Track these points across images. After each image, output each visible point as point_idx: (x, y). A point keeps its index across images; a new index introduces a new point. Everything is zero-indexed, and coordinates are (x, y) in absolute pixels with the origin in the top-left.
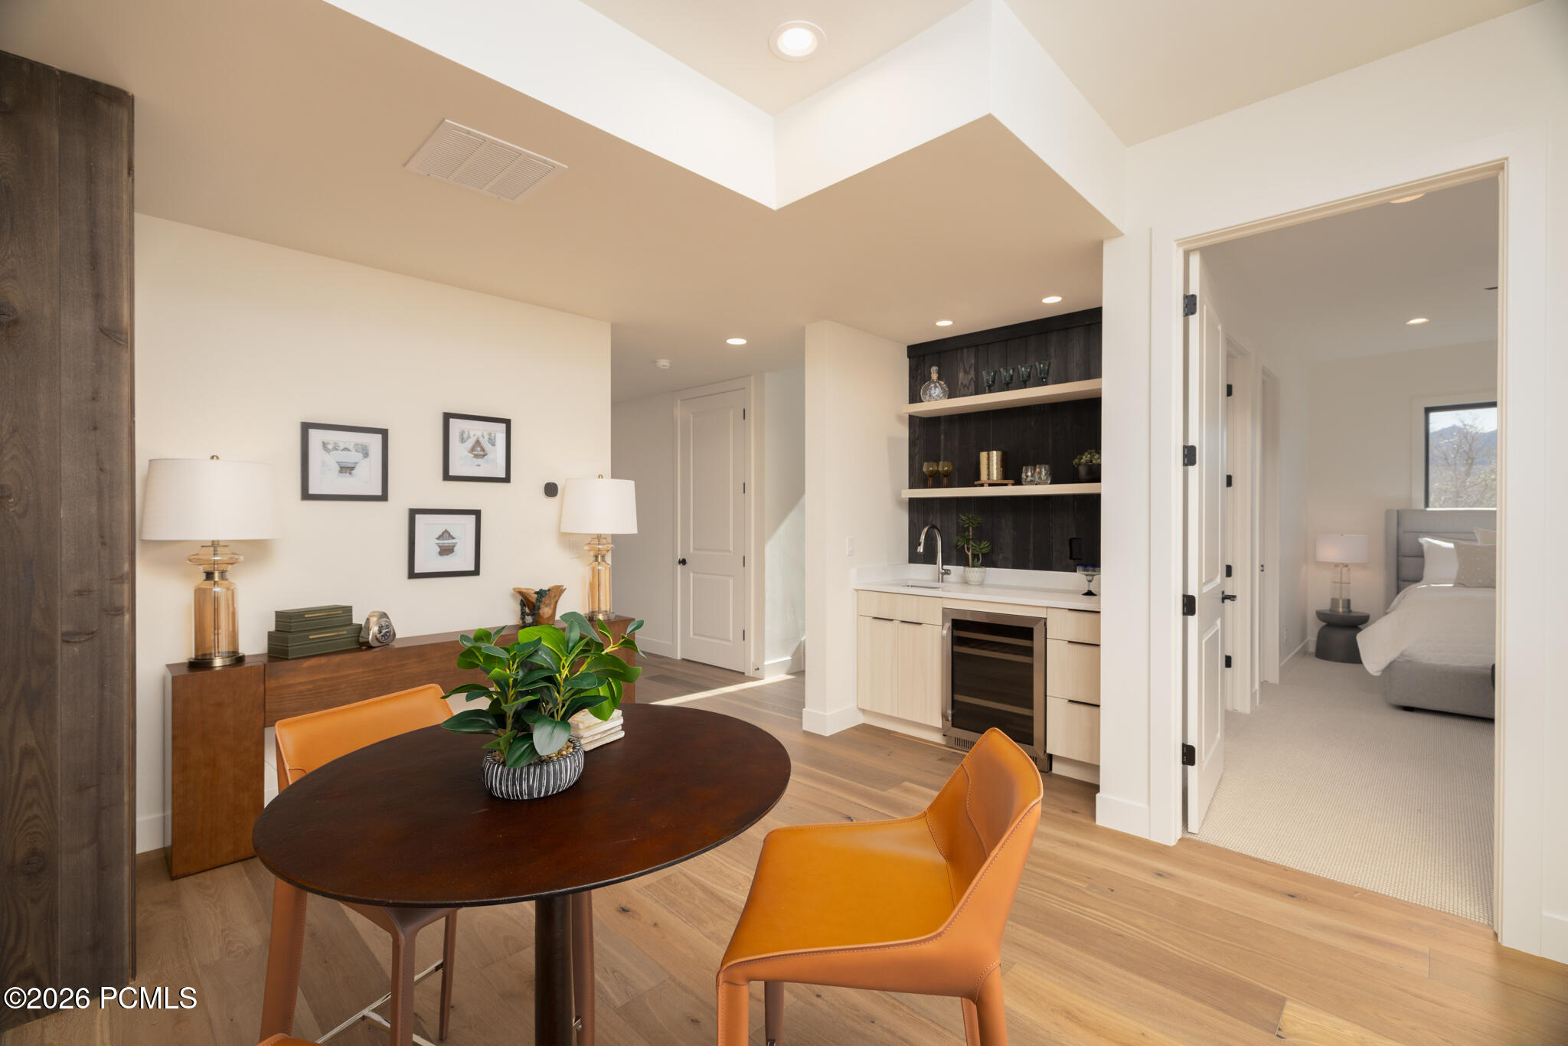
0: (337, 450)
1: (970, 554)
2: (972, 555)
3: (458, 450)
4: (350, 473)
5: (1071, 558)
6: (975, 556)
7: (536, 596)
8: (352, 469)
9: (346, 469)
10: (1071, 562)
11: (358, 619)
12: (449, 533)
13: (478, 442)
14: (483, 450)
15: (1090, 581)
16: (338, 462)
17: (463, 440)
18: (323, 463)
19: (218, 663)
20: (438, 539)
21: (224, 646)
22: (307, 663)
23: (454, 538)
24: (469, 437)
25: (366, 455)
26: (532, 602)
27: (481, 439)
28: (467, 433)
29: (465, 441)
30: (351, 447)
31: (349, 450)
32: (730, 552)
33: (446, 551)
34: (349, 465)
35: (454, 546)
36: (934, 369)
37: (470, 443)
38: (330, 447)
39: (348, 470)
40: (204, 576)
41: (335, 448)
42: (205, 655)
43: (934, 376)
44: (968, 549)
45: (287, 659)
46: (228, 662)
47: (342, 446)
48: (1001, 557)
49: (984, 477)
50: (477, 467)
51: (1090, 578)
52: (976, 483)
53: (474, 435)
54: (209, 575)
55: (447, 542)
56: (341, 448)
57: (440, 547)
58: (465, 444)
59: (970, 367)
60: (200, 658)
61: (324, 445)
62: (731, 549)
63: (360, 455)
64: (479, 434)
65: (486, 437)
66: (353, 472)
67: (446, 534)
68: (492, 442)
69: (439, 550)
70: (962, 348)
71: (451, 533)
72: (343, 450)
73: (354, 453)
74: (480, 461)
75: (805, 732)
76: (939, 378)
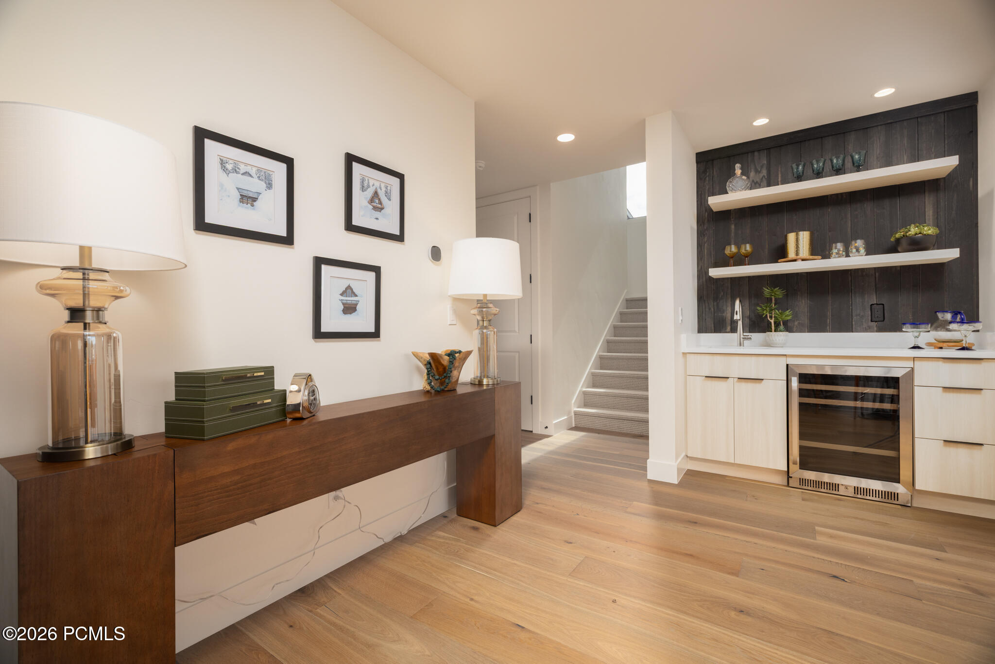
0: (237, 172)
1: (772, 321)
2: (775, 323)
3: (360, 199)
4: (252, 205)
5: (872, 321)
6: (777, 324)
7: (447, 358)
8: (254, 200)
9: (248, 199)
10: (874, 324)
11: (280, 383)
12: (352, 290)
13: (376, 194)
14: (381, 203)
15: (917, 337)
16: (238, 189)
17: (363, 189)
18: (221, 186)
19: (91, 452)
20: (342, 295)
21: (102, 425)
22: (231, 446)
23: (356, 296)
24: (368, 186)
25: (269, 186)
26: (443, 365)
27: (379, 191)
28: (367, 182)
29: (365, 191)
30: (253, 172)
31: (251, 176)
32: (515, 331)
33: (349, 309)
34: (251, 195)
35: (356, 305)
36: (738, 166)
37: (369, 193)
38: (229, 167)
39: (250, 201)
40: (66, 315)
41: (235, 170)
42: (67, 440)
43: (738, 172)
44: (771, 317)
45: (203, 440)
46: (110, 449)
47: (243, 169)
48: (796, 323)
49: (791, 254)
50: (376, 220)
51: (917, 334)
52: (780, 261)
53: (373, 185)
54: (76, 314)
55: (350, 299)
56: (241, 173)
57: (343, 304)
58: (365, 193)
59: (762, 167)
60: (61, 446)
61: (223, 163)
62: (517, 329)
63: (262, 185)
64: (377, 184)
65: (384, 189)
66: (255, 203)
67: (348, 291)
68: (388, 195)
69: (342, 307)
70: (753, 152)
71: (354, 290)
72: (242, 174)
73: (256, 180)
74: (377, 214)
75: (648, 480)
76: (742, 174)
